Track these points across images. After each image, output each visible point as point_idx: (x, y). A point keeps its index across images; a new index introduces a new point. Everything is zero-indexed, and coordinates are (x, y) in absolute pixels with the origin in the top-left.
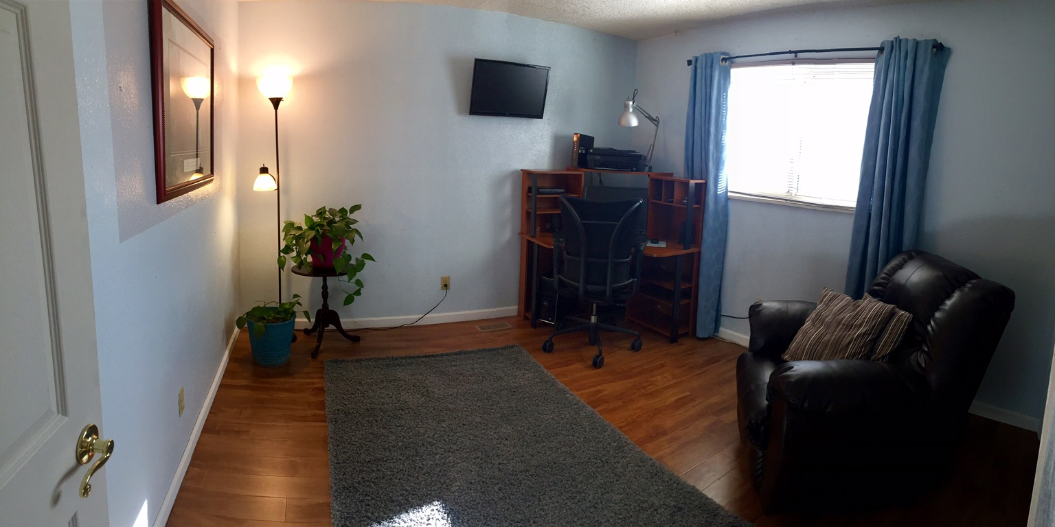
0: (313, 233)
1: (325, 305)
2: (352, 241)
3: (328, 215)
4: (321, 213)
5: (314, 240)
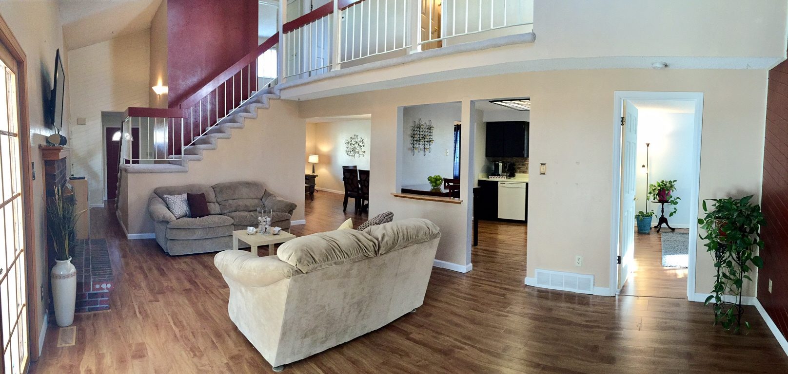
0: (659, 188)
1: (662, 215)
2: (673, 191)
3: (665, 183)
4: (662, 182)
5: (659, 190)
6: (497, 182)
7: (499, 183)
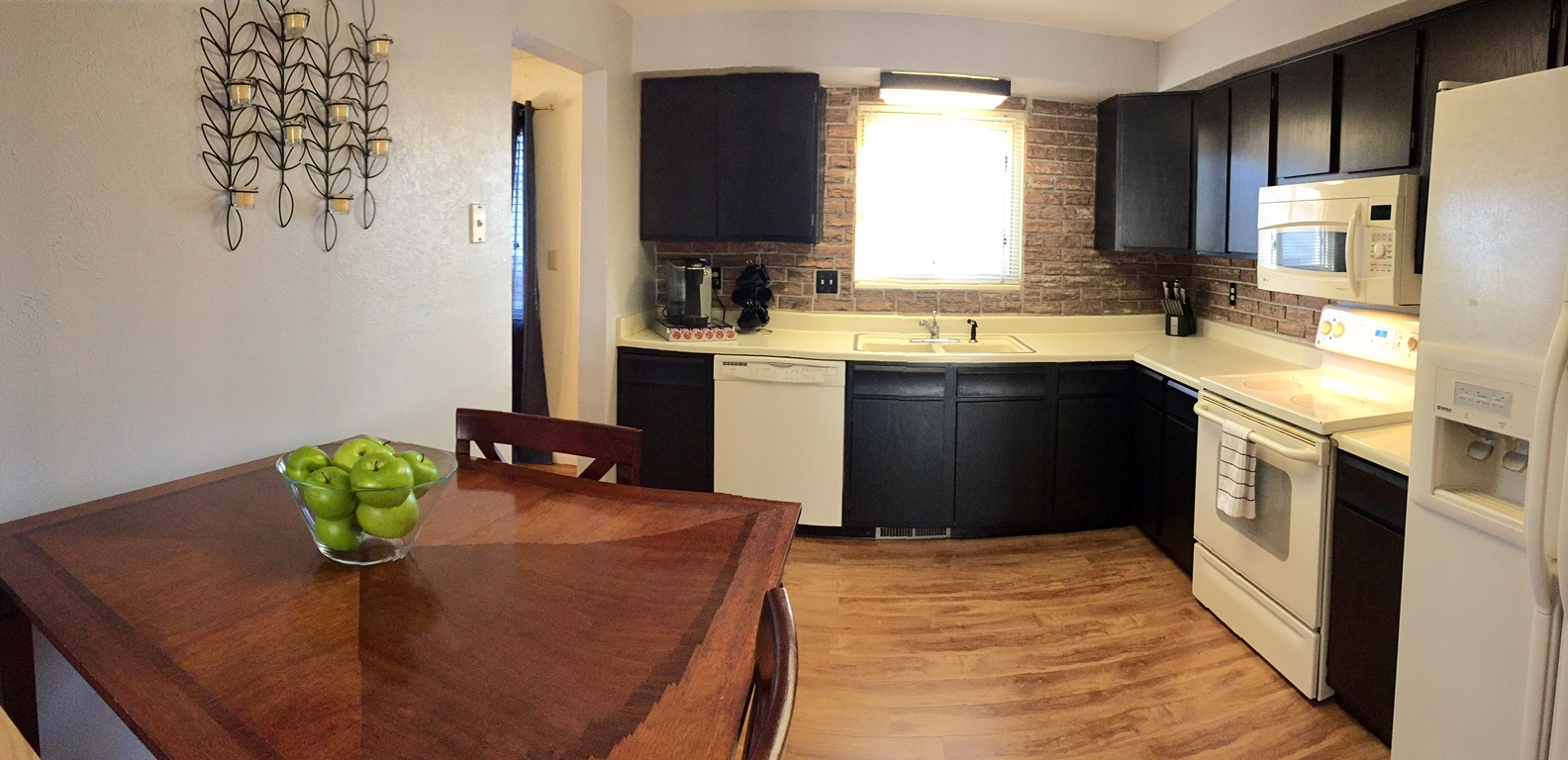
6: (707, 359)
7: (717, 361)
